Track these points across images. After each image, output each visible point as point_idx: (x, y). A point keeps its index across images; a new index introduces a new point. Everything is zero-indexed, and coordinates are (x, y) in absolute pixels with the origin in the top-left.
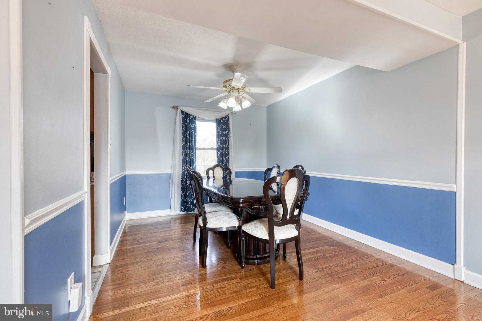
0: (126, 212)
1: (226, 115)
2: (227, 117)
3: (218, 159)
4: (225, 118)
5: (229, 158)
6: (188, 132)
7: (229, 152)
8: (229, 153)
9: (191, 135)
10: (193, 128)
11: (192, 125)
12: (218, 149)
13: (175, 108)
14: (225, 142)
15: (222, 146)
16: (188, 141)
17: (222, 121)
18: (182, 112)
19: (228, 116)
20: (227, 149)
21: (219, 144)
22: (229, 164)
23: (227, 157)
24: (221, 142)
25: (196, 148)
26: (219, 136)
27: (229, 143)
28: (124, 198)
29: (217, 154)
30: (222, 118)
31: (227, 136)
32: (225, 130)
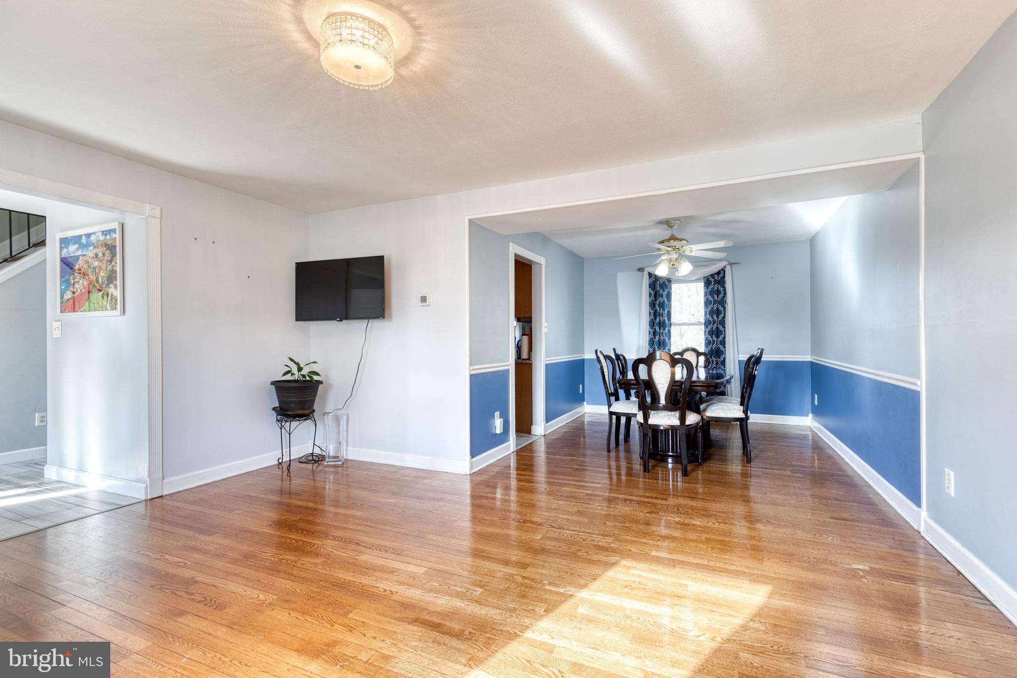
0: (585, 403)
1: (720, 269)
2: (722, 272)
3: (706, 339)
4: (718, 273)
5: (724, 337)
6: (658, 302)
7: (724, 327)
8: (725, 330)
9: (662, 305)
10: (664, 296)
11: (664, 291)
12: (707, 324)
13: (641, 270)
14: (718, 313)
15: (712, 320)
16: (658, 314)
17: (712, 280)
18: (650, 275)
19: (723, 270)
20: (723, 322)
21: (708, 316)
22: (725, 347)
23: (721, 337)
24: (711, 313)
25: (671, 324)
26: (707, 303)
27: (725, 314)
28: (581, 386)
29: (705, 331)
30: (712, 276)
31: (723, 302)
32: (718, 292)
